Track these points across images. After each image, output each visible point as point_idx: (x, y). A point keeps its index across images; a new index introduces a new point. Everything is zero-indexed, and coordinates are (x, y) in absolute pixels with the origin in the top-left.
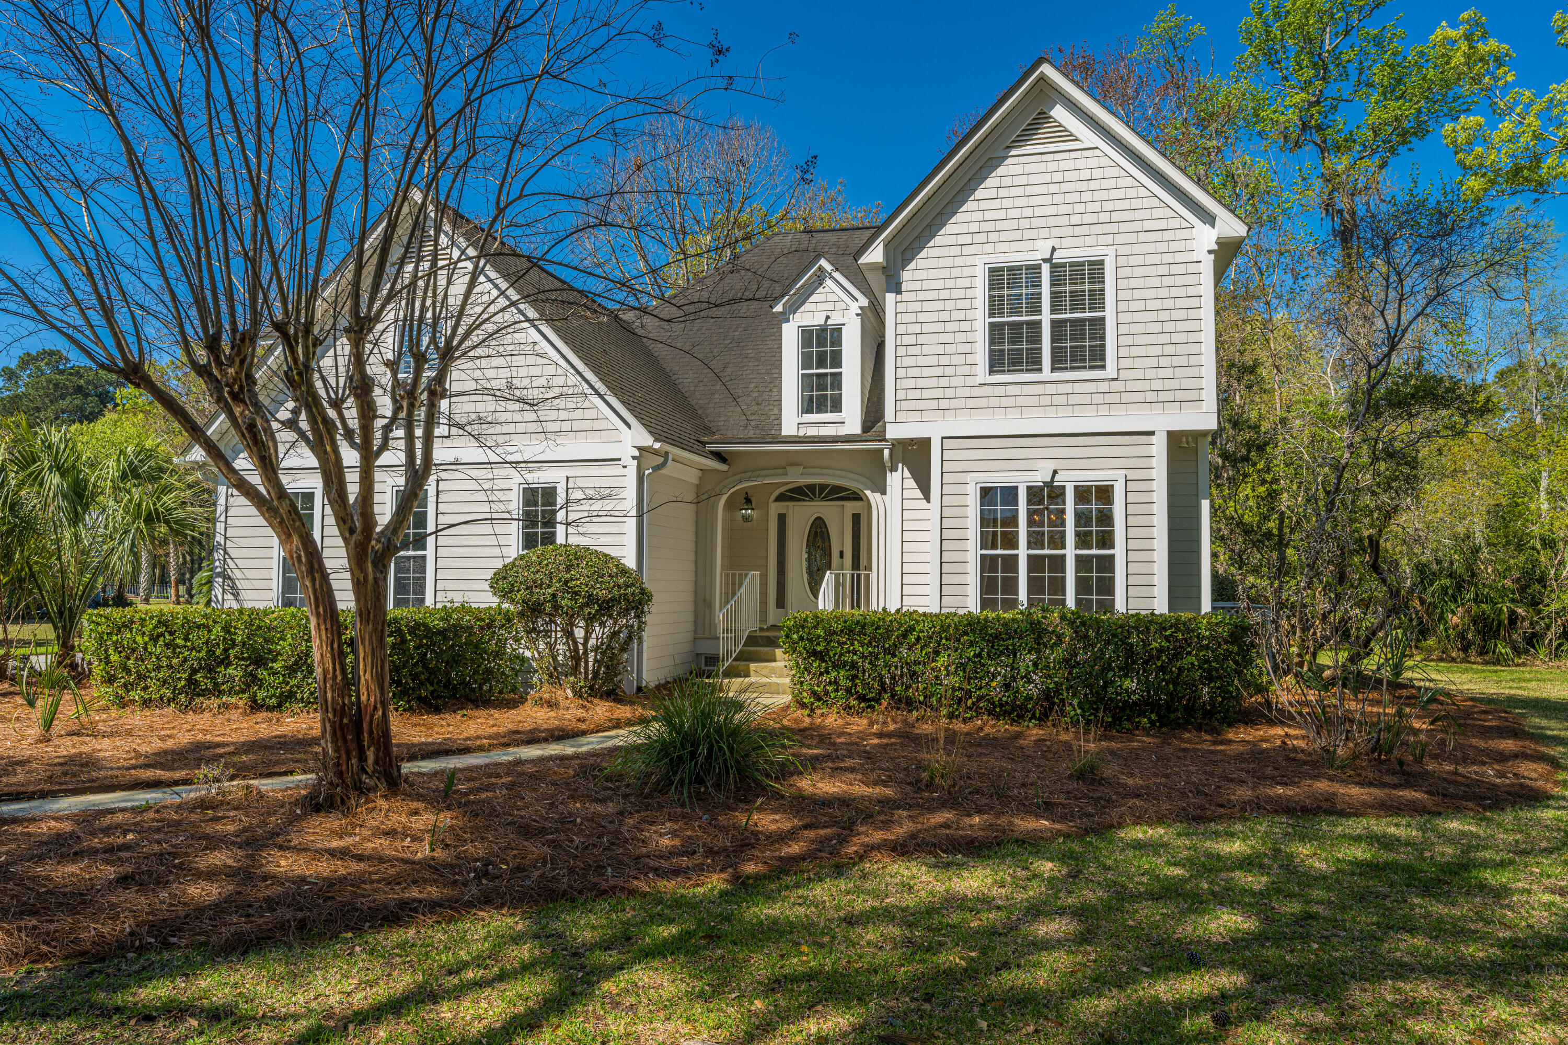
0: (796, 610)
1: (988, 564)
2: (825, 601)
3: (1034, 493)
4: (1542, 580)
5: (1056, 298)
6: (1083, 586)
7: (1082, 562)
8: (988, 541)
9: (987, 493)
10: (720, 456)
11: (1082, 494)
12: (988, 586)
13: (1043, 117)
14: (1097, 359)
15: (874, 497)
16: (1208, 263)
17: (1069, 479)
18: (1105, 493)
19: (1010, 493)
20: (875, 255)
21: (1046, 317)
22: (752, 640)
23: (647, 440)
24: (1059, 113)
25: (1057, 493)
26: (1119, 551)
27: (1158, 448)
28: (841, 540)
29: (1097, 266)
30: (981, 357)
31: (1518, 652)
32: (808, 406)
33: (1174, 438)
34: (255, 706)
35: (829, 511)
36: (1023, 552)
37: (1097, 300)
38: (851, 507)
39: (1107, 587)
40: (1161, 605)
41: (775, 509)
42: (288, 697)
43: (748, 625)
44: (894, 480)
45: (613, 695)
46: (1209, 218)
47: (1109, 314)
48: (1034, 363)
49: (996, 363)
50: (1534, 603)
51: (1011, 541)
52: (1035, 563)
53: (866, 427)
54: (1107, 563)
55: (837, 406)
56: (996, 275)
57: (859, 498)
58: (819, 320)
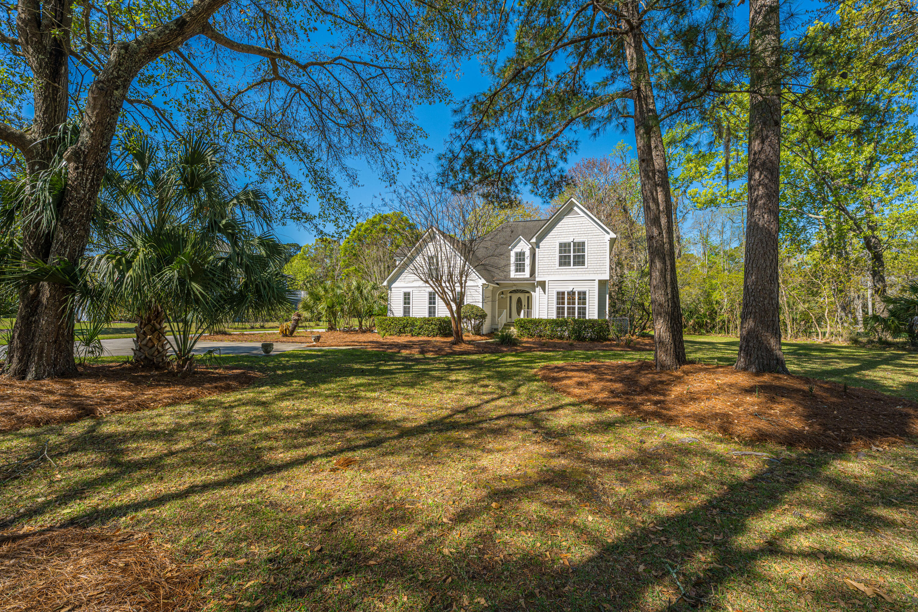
0: (515, 317)
1: (558, 308)
2: (522, 316)
3: (569, 293)
4: (716, 313)
5: (574, 250)
6: (579, 313)
7: (579, 308)
8: (558, 303)
9: (558, 293)
10: (498, 284)
11: (579, 293)
12: (558, 313)
13: (572, 209)
14: (583, 263)
15: (533, 293)
16: (608, 243)
17: (576, 290)
18: (584, 293)
19: (563, 293)
20: (534, 240)
21: (572, 254)
22: (505, 325)
23: (485, 282)
24: (575, 208)
25: (574, 293)
26: (587, 306)
27: (596, 284)
28: (524, 302)
29: (583, 243)
30: (557, 262)
31: (707, 332)
32: (517, 271)
33: (600, 281)
34: (412, 336)
35: (522, 296)
36: (566, 306)
37: (583, 251)
38: (527, 295)
39: (584, 314)
40: (596, 317)
41: (509, 295)
42: (419, 334)
43: (504, 322)
44: (537, 289)
45: (479, 335)
46: (608, 233)
47: (586, 254)
48: (569, 264)
49: (561, 264)
50: (714, 319)
51: (563, 303)
52: (569, 308)
53: (531, 276)
54: (584, 309)
55: (524, 271)
56: (561, 245)
57: (528, 292)
58: (519, 250)
